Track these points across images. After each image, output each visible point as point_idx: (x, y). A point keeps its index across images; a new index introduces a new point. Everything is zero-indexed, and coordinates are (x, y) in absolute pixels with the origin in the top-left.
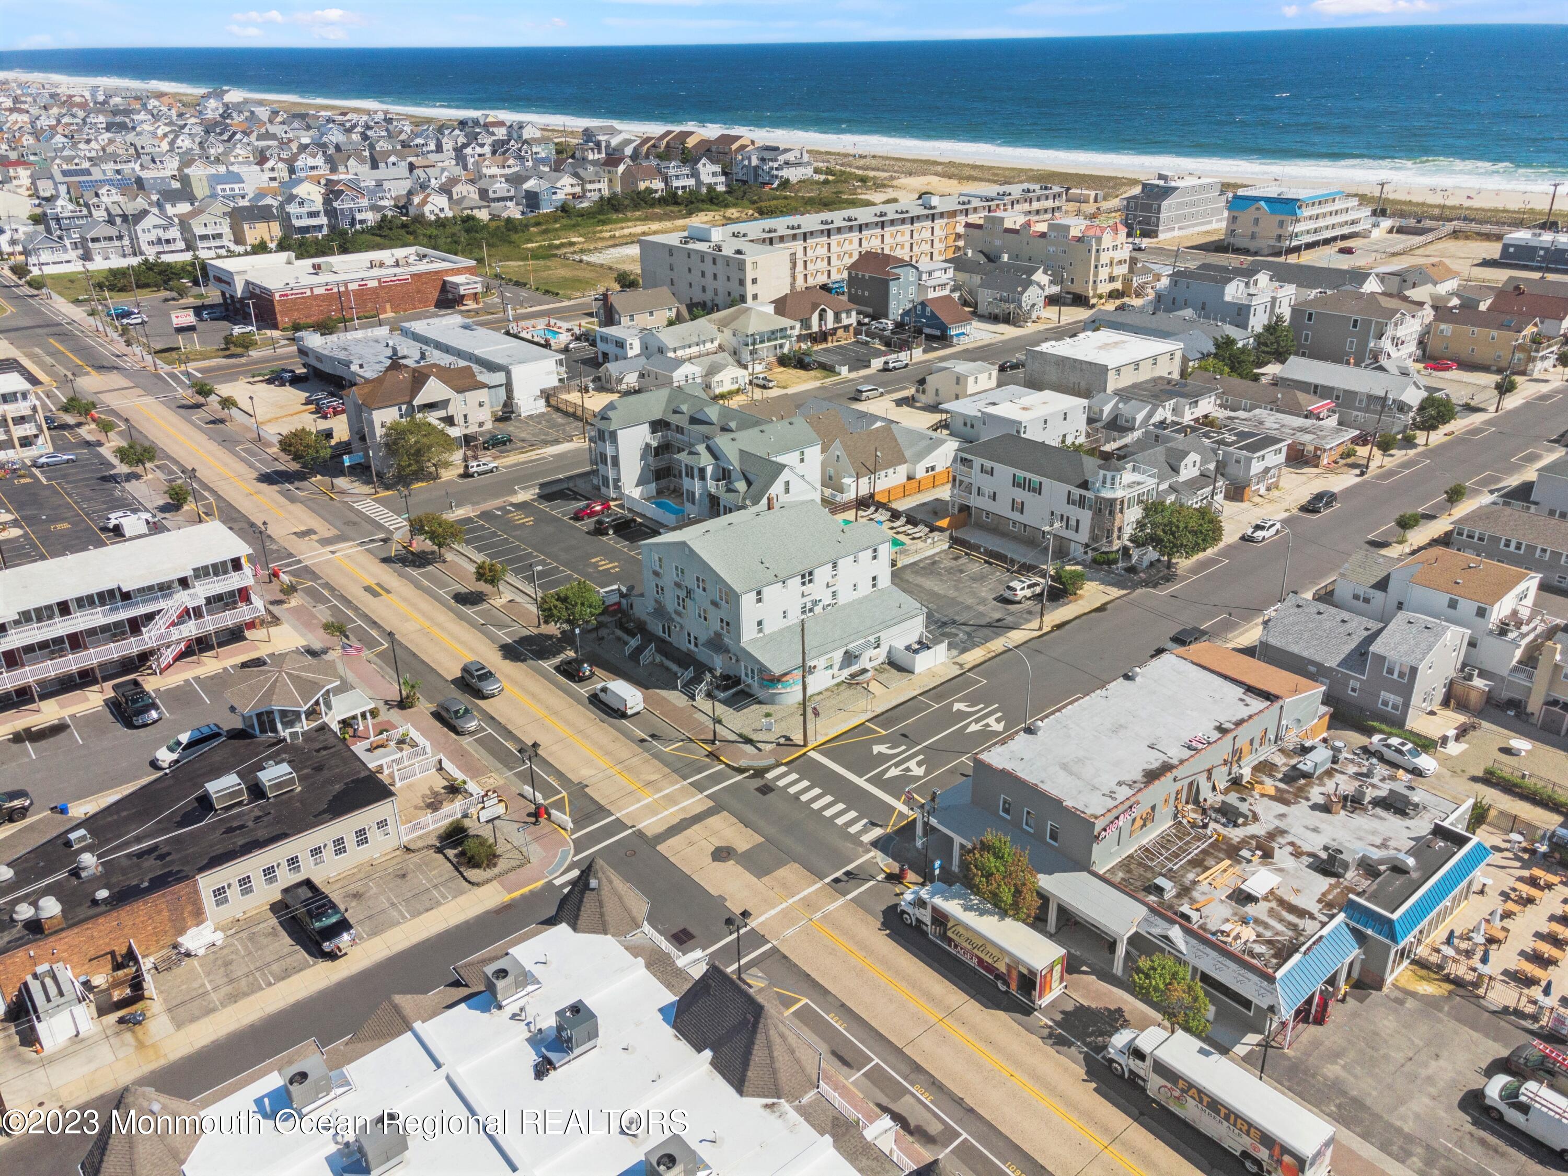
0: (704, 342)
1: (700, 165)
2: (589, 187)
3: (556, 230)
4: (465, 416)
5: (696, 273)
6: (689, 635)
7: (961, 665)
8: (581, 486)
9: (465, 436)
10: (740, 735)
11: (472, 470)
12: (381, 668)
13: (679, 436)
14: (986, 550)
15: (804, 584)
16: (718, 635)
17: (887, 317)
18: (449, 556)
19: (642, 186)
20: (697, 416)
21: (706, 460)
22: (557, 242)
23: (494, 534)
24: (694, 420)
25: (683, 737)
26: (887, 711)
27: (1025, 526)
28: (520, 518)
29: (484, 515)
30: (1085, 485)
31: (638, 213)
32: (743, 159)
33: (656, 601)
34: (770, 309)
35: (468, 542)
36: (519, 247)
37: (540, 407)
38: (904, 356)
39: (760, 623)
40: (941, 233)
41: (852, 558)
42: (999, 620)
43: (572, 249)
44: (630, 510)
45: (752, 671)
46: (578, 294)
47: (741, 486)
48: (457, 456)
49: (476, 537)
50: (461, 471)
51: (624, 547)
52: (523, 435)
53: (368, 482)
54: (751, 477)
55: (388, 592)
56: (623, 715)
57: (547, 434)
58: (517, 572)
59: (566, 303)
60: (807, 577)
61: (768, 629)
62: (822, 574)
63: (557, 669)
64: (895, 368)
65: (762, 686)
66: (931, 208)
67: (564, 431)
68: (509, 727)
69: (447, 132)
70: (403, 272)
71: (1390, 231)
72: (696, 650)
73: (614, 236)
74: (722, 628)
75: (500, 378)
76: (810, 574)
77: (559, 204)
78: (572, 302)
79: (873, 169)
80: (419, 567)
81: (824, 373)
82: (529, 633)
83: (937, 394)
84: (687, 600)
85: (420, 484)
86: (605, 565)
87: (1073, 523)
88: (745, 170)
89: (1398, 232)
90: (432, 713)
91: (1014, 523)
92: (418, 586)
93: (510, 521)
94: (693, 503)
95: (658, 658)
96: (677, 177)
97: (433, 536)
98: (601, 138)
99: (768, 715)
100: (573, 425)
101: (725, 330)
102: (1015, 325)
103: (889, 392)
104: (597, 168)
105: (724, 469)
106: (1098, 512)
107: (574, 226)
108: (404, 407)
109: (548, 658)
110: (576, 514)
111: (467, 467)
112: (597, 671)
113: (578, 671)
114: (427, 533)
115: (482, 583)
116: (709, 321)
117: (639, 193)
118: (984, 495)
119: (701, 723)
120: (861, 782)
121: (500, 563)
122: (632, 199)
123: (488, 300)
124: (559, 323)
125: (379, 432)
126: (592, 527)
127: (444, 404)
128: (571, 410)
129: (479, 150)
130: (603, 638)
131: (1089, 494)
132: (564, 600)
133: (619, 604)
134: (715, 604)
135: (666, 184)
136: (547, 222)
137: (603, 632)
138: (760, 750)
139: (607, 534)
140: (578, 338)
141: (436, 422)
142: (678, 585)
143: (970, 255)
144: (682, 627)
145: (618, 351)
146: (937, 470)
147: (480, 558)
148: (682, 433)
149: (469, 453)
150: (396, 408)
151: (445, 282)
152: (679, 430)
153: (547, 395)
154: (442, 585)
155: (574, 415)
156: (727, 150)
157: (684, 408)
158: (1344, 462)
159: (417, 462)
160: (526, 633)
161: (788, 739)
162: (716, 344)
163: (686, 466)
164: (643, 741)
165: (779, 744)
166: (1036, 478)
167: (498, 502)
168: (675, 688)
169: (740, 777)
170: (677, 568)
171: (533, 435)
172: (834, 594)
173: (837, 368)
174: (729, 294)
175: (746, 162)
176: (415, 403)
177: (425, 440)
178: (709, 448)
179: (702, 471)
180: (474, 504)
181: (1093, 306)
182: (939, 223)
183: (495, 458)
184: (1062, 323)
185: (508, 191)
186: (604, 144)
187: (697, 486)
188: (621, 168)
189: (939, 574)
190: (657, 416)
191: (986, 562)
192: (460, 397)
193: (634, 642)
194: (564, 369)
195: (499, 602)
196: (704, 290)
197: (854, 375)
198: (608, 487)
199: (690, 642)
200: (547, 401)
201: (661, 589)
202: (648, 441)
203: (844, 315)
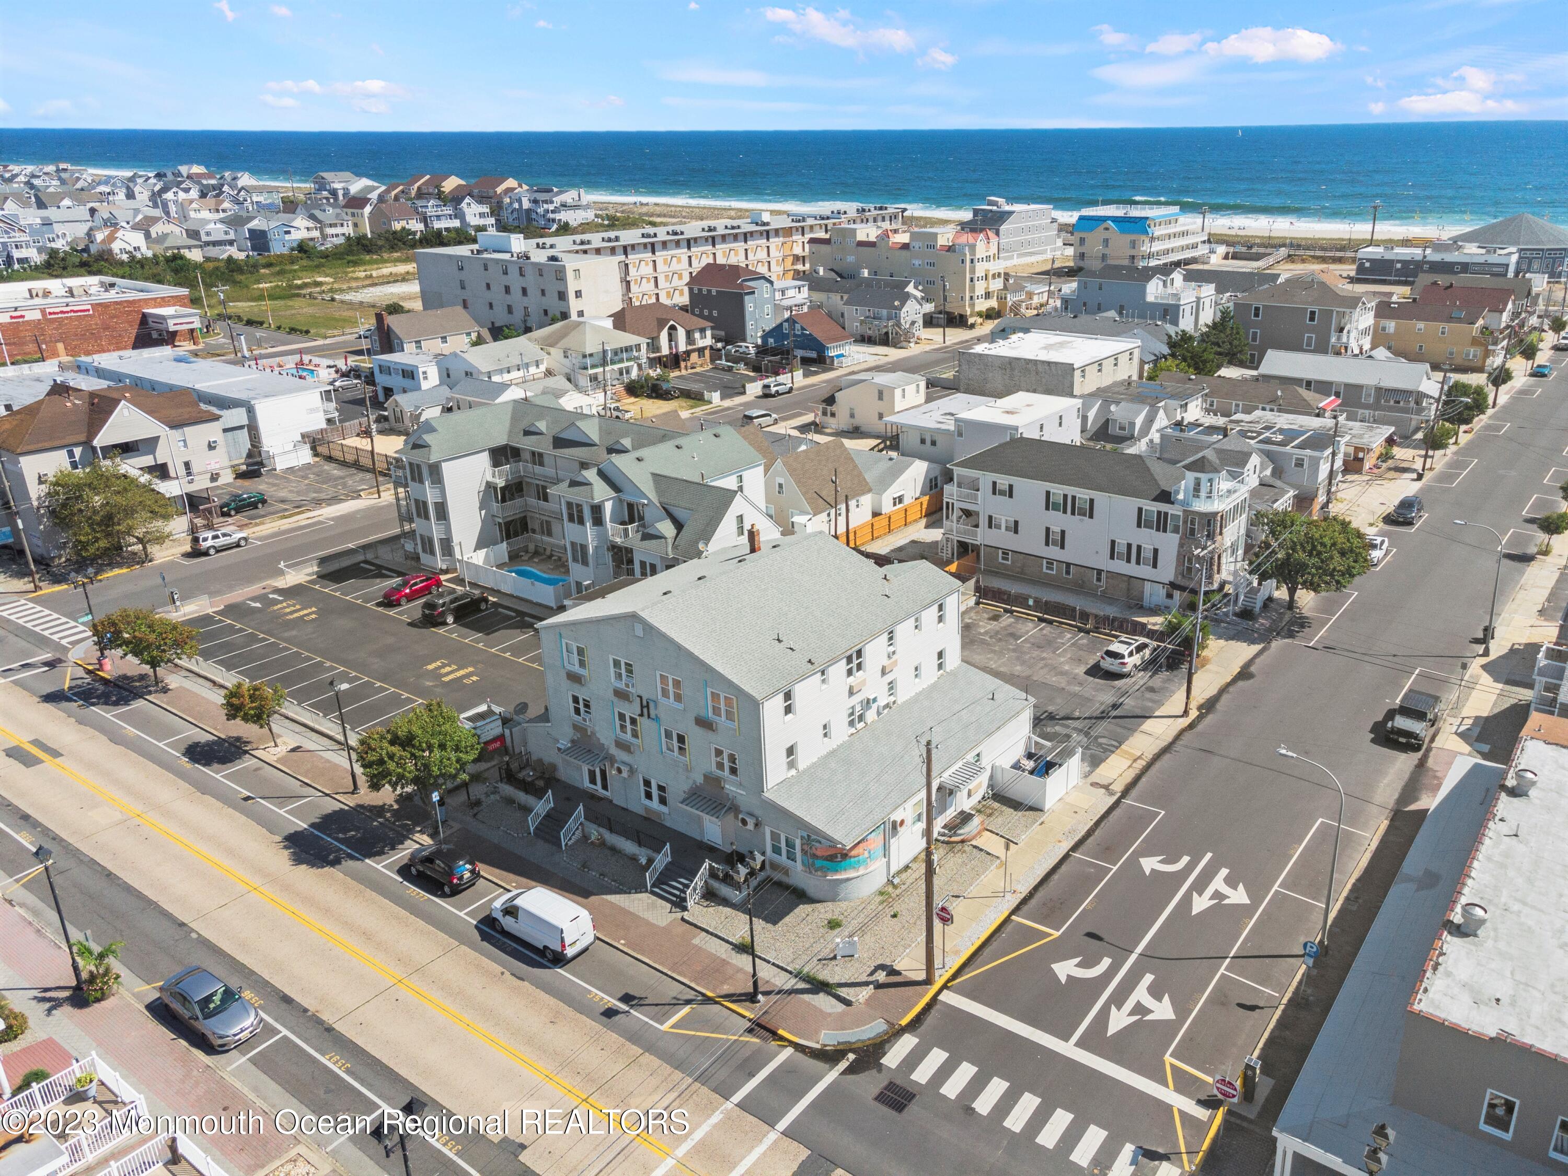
0: (527, 366)
1: (464, 205)
2: (330, 231)
3: (295, 271)
4: (187, 465)
5: (498, 289)
6: (647, 783)
7: (1106, 787)
8: (386, 556)
9: (190, 496)
10: (798, 975)
11: (205, 545)
12: (36, 913)
13: (538, 469)
14: (1037, 601)
15: (850, 673)
16: (713, 781)
17: (744, 340)
18: (173, 681)
19: (397, 226)
20: (564, 435)
21: (601, 492)
22: (299, 282)
23: (253, 638)
24: (559, 442)
25: (691, 995)
26: (1036, 888)
27: (1068, 565)
28: (292, 610)
29: (231, 610)
30: (1165, 497)
31: (396, 255)
32: (511, 203)
33: (576, 727)
34: (609, 323)
35: (207, 655)
36: (247, 287)
37: (305, 456)
38: (784, 378)
39: (790, 751)
40: (777, 254)
41: (911, 622)
42: (1115, 706)
43: (318, 289)
44: (473, 585)
45: (790, 844)
46: (336, 332)
47: (666, 528)
48: (179, 525)
49: (221, 646)
50: (187, 548)
51: (477, 641)
52: (283, 494)
53: (23, 573)
54: (680, 514)
55: (55, 754)
56: (558, 959)
57: (319, 491)
58: (301, 697)
59: (320, 342)
60: (855, 661)
61: (804, 760)
62: (876, 652)
63: (404, 871)
64: (778, 393)
65: (810, 867)
66: (765, 224)
67: (345, 486)
68: (325, 1016)
69: (140, 181)
70: (82, 304)
71: (1226, 257)
72: (663, 809)
73: (371, 276)
74: (720, 766)
75: (238, 416)
76: (859, 653)
77: (295, 245)
78: (328, 341)
79: (659, 216)
80: (116, 704)
81: (691, 402)
82: (337, 806)
83: (852, 416)
84: (643, 722)
85: (117, 571)
86: (451, 673)
87: (1147, 554)
88: (515, 215)
89: (1233, 258)
90: (149, 1007)
91: (1050, 563)
92: (116, 738)
93: (278, 616)
94: (585, 562)
95: (594, 832)
96: (438, 217)
97: (137, 648)
98: (336, 186)
99: (833, 925)
100: (357, 478)
101: (552, 350)
102: (895, 345)
103: (784, 419)
104: (338, 211)
105: (630, 506)
106: (1188, 537)
107: (317, 267)
108: (78, 451)
109: (381, 853)
110: (386, 596)
111: (196, 540)
112: (484, 869)
113: (450, 874)
114: (127, 643)
115: (238, 721)
116: (530, 340)
117: (395, 232)
118: (998, 527)
119: (714, 958)
120: (1068, 1049)
121: (270, 684)
122: (387, 239)
123: (211, 340)
124: (316, 360)
125: (35, 491)
126: (418, 614)
127: (150, 444)
128: (350, 458)
129: (182, 195)
130: (478, 803)
131: (1172, 510)
132: (407, 742)
133: (501, 738)
134: (704, 723)
135: (426, 225)
136: (281, 263)
137: (478, 791)
138: (847, 1003)
139: (445, 623)
140: (345, 375)
141: (134, 473)
142: (621, 695)
143: (821, 273)
144: (632, 771)
145: (407, 383)
146: (907, 501)
147: (230, 679)
148: (541, 464)
149: (199, 522)
150: (64, 452)
151: (144, 316)
152: (538, 458)
153: (314, 441)
154: (162, 732)
155: (356, 465)
156: (491, 194)
157: (542, 426)
158: (1384, 465)
159: (108, 535)
160: (331, 806)
161: (892, 972)
162: (543, 368)
163: (569, 505)
164: (610, 1013)
165: (879, 986)
166: (1083, 494)
167: (255, 589)
168: (639, 887)
169: (832, 1075)
170: (617, 664)
171: (298, 493)
172: (891, 686)
173: (707, 395)
174: (546, 312)
175: (516, 205)
176: (98, 442)
177: (118, 499)
178: (601, 474)
179: (597, 511)
180: (212, 594)
181: (972, 326)
182: (775, 242)
183: (241, 527)
184: (948, 343)
185: (226, 233)
186: (340, 193)
187: (590, 536)
188: (368, 209)
189: (983, 642)
190: (501, 439)
191: (1041, 620)
192: (175, 434)
193: (542, 806)
194: (333, 405)
195: (273, 753)
196: (510, 309)
197: (727, 403)
198: (432, 553)
199: (649, 796)
200: (314, 448)
201: (582, 706)
202: (490, 479)
203: (697, 335)
